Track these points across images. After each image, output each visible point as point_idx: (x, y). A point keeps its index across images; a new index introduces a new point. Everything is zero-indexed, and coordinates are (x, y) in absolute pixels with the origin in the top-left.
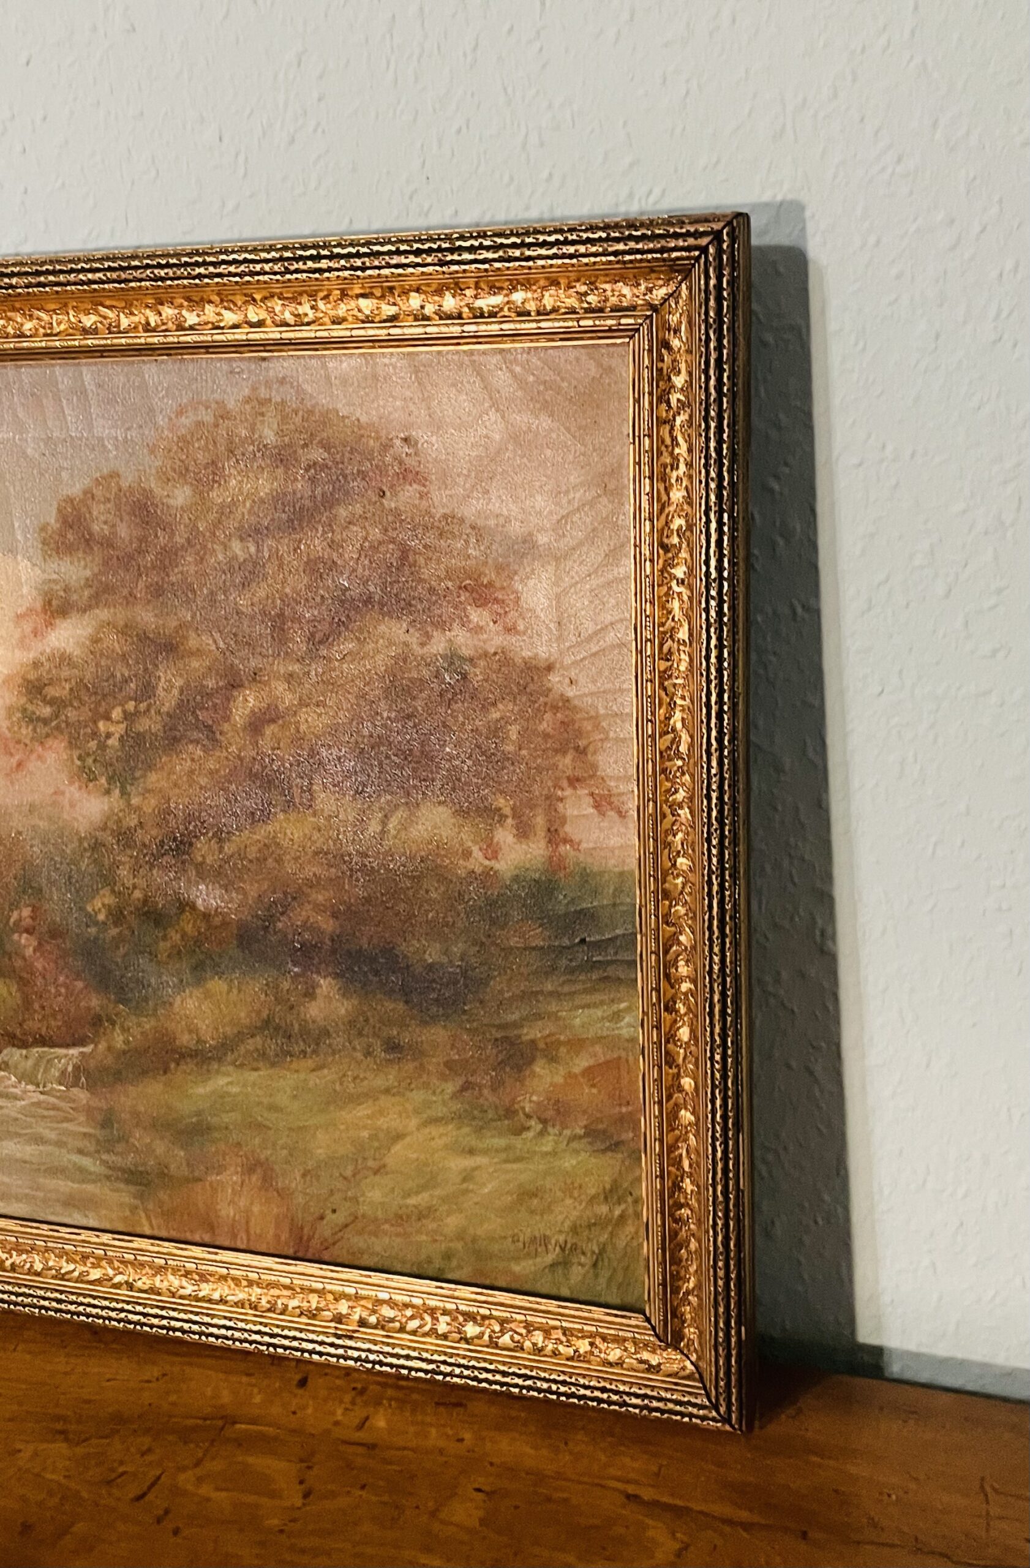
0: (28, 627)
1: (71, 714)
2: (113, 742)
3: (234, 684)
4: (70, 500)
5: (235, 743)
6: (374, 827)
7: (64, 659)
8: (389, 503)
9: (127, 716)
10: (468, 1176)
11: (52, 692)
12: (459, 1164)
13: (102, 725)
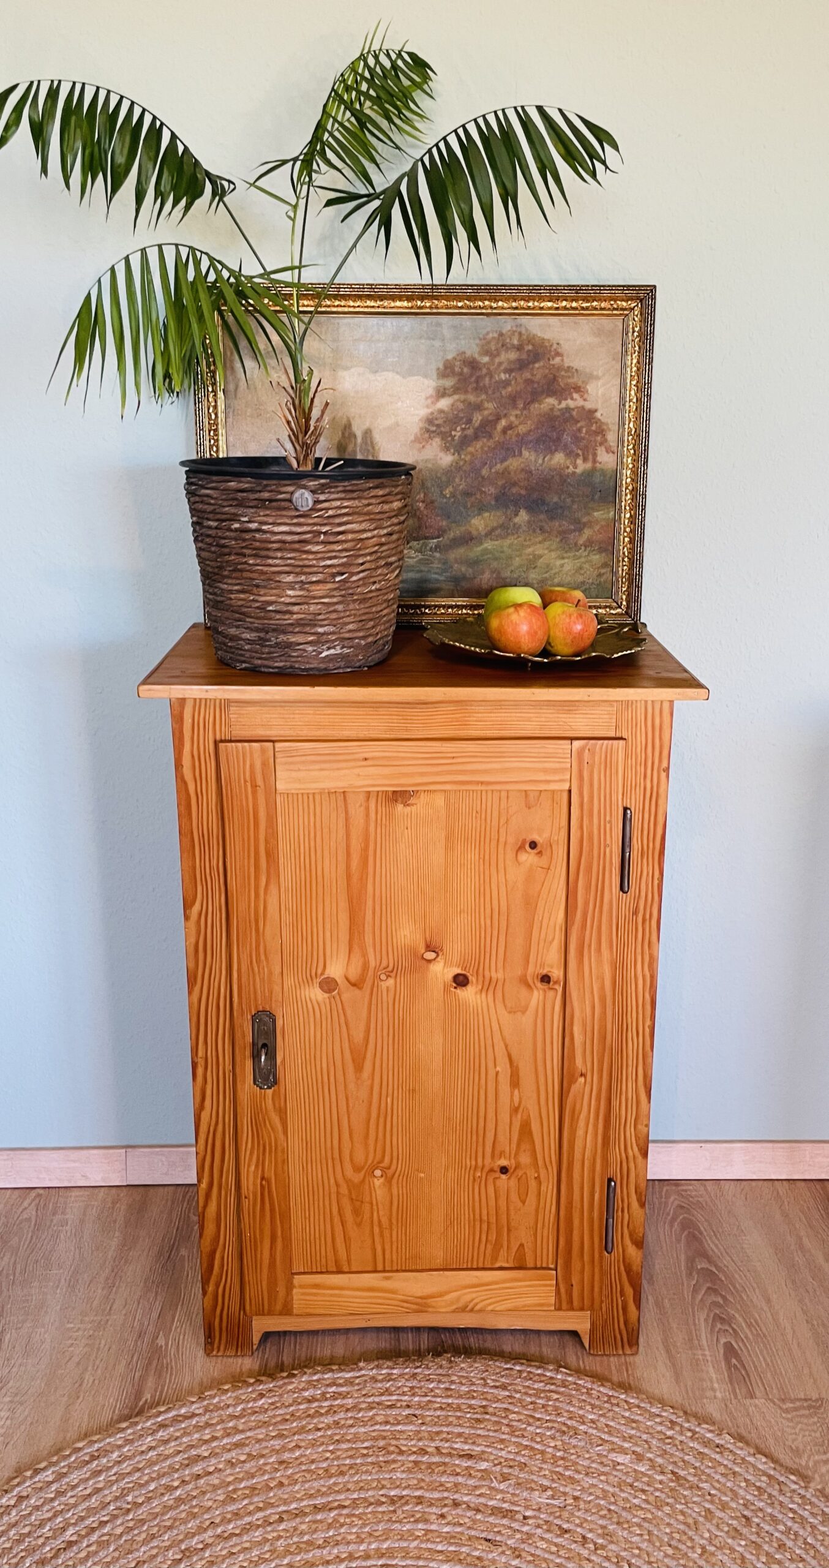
0: (429, 401)
1: (442, 429)
2: (456, 438)
3: (498, 419)
4: (447, 360)
5: (497, 436)
6: (540, 461)
7: (441, 411)
8: (552, 362)
9: (463, 430)
10: (562, 566)
11: (436, 422)
12: (559, 562)
13: (453, 433)
